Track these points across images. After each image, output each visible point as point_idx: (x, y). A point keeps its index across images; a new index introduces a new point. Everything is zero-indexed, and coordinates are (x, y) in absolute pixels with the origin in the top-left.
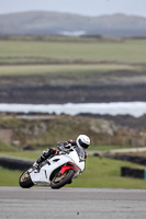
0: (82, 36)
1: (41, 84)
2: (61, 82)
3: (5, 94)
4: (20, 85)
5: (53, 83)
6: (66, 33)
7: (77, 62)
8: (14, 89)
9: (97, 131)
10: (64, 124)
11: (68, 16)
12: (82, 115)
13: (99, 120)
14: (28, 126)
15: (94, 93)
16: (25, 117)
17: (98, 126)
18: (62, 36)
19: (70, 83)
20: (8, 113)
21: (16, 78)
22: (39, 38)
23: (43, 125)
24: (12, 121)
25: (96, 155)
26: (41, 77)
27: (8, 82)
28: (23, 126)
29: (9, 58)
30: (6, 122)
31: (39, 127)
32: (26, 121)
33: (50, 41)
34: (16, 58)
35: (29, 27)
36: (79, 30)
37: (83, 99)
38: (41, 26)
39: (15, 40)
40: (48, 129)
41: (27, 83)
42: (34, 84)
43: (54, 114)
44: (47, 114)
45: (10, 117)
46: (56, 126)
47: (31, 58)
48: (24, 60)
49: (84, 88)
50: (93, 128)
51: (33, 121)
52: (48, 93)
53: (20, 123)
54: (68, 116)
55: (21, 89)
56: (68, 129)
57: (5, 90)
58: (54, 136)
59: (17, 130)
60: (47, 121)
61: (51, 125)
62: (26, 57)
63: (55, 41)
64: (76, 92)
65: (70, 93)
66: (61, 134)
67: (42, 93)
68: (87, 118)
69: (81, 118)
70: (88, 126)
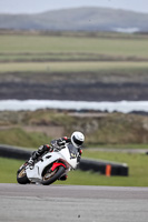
0: (136, 33)
1: (93, 81)
2: (113, 80)
3: (56, 91)
4: (72, 81)
5: (106, 80)
6: (119, 30)
7: (130, 59)
8: (66, 85)
10: (117, 122)
11: (121, 13)
12: (135, 112)
14: (80, 123)
16: (77, 114)
18: (116, 33)
19: (123, 80)
20: (60, 110)
21: (68, 74)
22: (92, 34)
23: (95, 122)
24: (63, 118)
26: (93, 74)
27: (61, 79)
28: (75, 124)
29: (62, 54)
30: (57, 119)
31: (91, 124)
32: (77, 118)
33: (103, 37)
34: (68, 54)
35: (82, 23)
36: (132, 26)
37: (136, 97)
38: (95, 22)
39: (67, 36)
40: (100, 127)
41: (80, 80)
42: (86, 81)
43: (106, 111)
44: (99, 111)
45: (62, 115)
46: (108, 124)
47: (83, 54)
48: (77, 57)
49: (137, 85)
50: (146, 126)
51: (85, 118)
52: (101, 90)
53: (72, 120)
54: (120, 113)
55: (73, 86)
56: (121, 127)
57: (57, 87)
58: (105, 133)
59: (68, 127)
60: (99, 119)
61: (103, 122)
62: (79, 54)
63: (109, 38)
64: (128, 90)
65: (123, 91)
66: (113, 132)
67: (94, 90)
68: (140, 116)
69: (133, 116)
70: (141, 124)
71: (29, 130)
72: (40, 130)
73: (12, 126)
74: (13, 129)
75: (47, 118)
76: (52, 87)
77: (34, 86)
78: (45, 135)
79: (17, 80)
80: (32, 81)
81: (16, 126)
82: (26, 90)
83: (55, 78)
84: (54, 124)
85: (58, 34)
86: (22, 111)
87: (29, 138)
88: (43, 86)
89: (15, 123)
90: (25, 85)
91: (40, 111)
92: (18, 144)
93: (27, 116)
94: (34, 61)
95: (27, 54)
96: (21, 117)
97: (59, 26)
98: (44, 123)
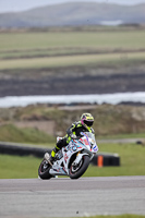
0: (121, 26)
1: (81, 75)
2: (101, 72)
3: (46, 86)
4: (60, 76)
5: (94, 73)
6: (105, 23)
7: (116, 51)
8: (55, 80)
9: (139, 118)
10: (106, 113)
11: (105, 6)
12: (124, 103)
13: (140, 108)
14: (70, 116)
15: (134, 81)
16: (67, 108)
17: (139, 114)
18: (100, 26)
19: (110, 72)
20: (50, 105)
21: (57, 69)
22: (78, 29)
24: (54, 113)
25: (139, 143)
26: (81, 68)
27: (50, 74)
28: (66, 117)
29: (49, 50)
30: (48, 114)
32: (67, 112)
34: (56, 49)
35: (68, 19)
36: (115, 19)
37: (124, 88)
38: (79, 17)
39: (54, 31)
41: (69, 74)
42: (74, 74)
43: (96, 104)
44: (88, 104)
45: (52, 109)
47: (70, 49)
48: (64, 52)
49: (124, 76)
50: (135, 116)
51: (75, 112)
52: (89, 83)
53: (63, 114)
54: (109, 105)
55: (61, 80)
56: (110, 118)
57: (47, 82)
59: (59, 121)
62: (66, 49)
63: (94, 31)
64: (116, 81)
65: (111, 82)
66: (103, 123)
67: (83, 83)
68: (128, 107)
69: (122, 106)
70: (130, 114)
71: (20, 125)
72: (32, 125)
73: (3, 123)
74: (5, 126)
75: (38, 113)
76: (41, 82)
77: (24, 82)
78: (37, 129)
79: (7, 77)
80: (22, 78)
81: (8, 123)
82: (16, 87)
83: (44, 74)
84: (45, 118)
85: (45, 30)
86: (13, 108)
87: (21, 134)
88: (32, 82)
89: (7, 119)
90: (15, 82)
91: (31, 107)
92: (11, 140)
93: (18, 113)
94: (22, 57)
95: (16, 51)
96: (12, 113)
97: (45, 22)
98: (35, 118)
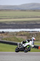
1: (35, 23)
3: (25, 26)
4: (29, 23)
14: (31, 35)
16: (30, 33)
20: (26, 32)
21: (28, 22)
23: (35, 35)
24: (27, 34)
26: (35, 21)
27: (26, 23)
28: (30, 35)
29: (26, 16)
30: (25, 34)
31: (34, 35)
33: (37, 11)
34: (28, 16)
38: (35, 7)
39: (28, 11)
40: (37, 36)
43: (38, 32)
44: (36, 32)
45: (26, 33)
46: (39, 35)
52: (37, 26)
53: (29, 34)
57: (25, 25)
58: (38, 38)
59: (28, 36)
60: (36, 34)
61: (37, 35)
62: (31, 16)
67: (35, 26)
71: (17, 37)
73: (13, 36)
75: (22, 34)
76: (23, 25)
77: (19, 25)
78: (22, 38)
79: (14, 23)
81: (14, 36)
82: (17, 26)
83: (24, 23)
84: (24, 35)
85: (25, 10)
86: (15, 32)
87: (18, 39)
88: (21, 25)
89: (14, 35)
90: (16, 25)
91: (20, 32)
92: (15, 41)
93: (17, 33)
94: (19, 18)
95: (17, 16)
96: (15, 34)
97: (25, 8)
98: (22, 35)
